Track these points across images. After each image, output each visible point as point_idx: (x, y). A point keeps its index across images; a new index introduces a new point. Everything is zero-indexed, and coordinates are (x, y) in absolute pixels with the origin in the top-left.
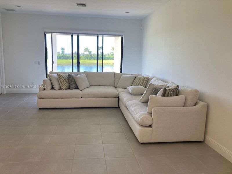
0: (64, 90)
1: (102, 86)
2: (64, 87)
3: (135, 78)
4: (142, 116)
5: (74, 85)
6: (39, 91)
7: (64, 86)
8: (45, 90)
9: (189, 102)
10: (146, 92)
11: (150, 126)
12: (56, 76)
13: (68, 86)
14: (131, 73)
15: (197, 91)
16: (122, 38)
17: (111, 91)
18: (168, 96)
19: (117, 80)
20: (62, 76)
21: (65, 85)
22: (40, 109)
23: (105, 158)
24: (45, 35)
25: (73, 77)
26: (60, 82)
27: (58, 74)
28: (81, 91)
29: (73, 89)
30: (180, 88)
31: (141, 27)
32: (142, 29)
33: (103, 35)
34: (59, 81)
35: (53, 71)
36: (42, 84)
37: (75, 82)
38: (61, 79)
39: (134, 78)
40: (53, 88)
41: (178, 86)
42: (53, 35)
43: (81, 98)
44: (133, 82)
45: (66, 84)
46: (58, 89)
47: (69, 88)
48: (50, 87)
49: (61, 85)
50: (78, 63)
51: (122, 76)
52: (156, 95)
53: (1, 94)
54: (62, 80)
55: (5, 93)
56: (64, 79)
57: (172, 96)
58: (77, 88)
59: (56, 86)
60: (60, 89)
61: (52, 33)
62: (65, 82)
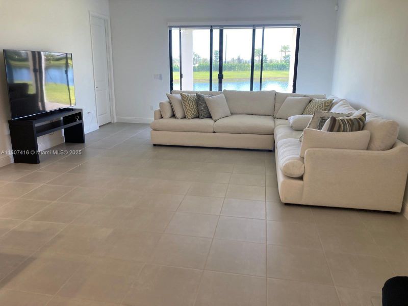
0: (189, 119)
1: (256, 115)
2: (189, 115)
3: (310, 101)
4: (288, 162)
5: (205, 112)
6: (155, 119)
7: (189, 113)
8: (162, 118)
9: (377, 143)
10: (310, 124)
11: (301, 178)
12: (179, 96)
13: (195, 113)
14: (304, 94)
15: (394, 125)
16: (299, 31)
17: (265, 122)
18: (339, 131)
19: (277, 105)
20: (188, 98)
21: (191, 111)
22: (155, 145)
23: (220, 215)
24: (170, 31)
25: (204, 99)
26: (184, 107)
27: (181, 94)
28: (215, 121)
29: (204, 118)
30: (368, 119)
31: (337, 6)
32: (337, 10)
33: (263, 26)
34: (183, 104)
35: (181, 89)
36: (159, 108)
37: (206, 107)
38: (186, 101)
39: (308, 101)
40: (173, 116)
41: (364, 115)
42: (182, 31)
43: (214, 132)
44: (306, 108)
45: (192, 109)
46: (181, 117)
47: (198, 117)
48: (169, 113)
49: (185, 112)
50: (221, 77)
51: (288, 97)
52: (320, 128)
53: (110, 123)
54: (186, 103)
55: (115, 121)
56: (191, 103)
57: (347, 131)
58: (210, 116)
59: (179, 114)
60: (185, 117)
61: (180, 27)
62: (192, 106)
